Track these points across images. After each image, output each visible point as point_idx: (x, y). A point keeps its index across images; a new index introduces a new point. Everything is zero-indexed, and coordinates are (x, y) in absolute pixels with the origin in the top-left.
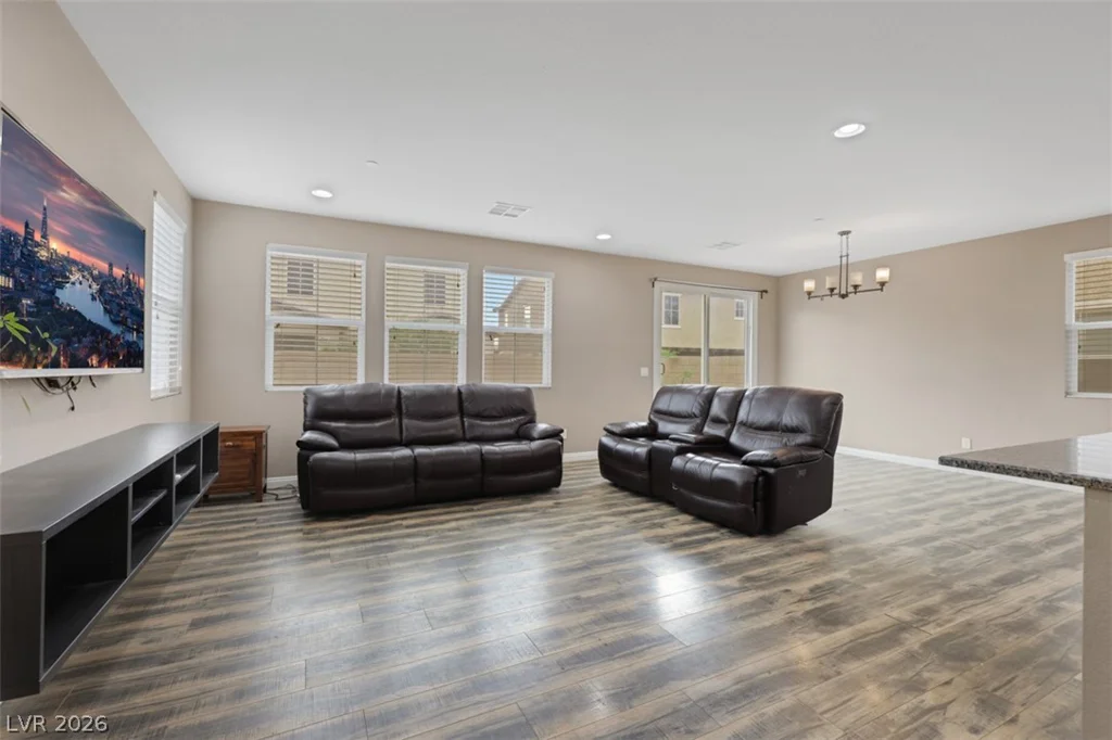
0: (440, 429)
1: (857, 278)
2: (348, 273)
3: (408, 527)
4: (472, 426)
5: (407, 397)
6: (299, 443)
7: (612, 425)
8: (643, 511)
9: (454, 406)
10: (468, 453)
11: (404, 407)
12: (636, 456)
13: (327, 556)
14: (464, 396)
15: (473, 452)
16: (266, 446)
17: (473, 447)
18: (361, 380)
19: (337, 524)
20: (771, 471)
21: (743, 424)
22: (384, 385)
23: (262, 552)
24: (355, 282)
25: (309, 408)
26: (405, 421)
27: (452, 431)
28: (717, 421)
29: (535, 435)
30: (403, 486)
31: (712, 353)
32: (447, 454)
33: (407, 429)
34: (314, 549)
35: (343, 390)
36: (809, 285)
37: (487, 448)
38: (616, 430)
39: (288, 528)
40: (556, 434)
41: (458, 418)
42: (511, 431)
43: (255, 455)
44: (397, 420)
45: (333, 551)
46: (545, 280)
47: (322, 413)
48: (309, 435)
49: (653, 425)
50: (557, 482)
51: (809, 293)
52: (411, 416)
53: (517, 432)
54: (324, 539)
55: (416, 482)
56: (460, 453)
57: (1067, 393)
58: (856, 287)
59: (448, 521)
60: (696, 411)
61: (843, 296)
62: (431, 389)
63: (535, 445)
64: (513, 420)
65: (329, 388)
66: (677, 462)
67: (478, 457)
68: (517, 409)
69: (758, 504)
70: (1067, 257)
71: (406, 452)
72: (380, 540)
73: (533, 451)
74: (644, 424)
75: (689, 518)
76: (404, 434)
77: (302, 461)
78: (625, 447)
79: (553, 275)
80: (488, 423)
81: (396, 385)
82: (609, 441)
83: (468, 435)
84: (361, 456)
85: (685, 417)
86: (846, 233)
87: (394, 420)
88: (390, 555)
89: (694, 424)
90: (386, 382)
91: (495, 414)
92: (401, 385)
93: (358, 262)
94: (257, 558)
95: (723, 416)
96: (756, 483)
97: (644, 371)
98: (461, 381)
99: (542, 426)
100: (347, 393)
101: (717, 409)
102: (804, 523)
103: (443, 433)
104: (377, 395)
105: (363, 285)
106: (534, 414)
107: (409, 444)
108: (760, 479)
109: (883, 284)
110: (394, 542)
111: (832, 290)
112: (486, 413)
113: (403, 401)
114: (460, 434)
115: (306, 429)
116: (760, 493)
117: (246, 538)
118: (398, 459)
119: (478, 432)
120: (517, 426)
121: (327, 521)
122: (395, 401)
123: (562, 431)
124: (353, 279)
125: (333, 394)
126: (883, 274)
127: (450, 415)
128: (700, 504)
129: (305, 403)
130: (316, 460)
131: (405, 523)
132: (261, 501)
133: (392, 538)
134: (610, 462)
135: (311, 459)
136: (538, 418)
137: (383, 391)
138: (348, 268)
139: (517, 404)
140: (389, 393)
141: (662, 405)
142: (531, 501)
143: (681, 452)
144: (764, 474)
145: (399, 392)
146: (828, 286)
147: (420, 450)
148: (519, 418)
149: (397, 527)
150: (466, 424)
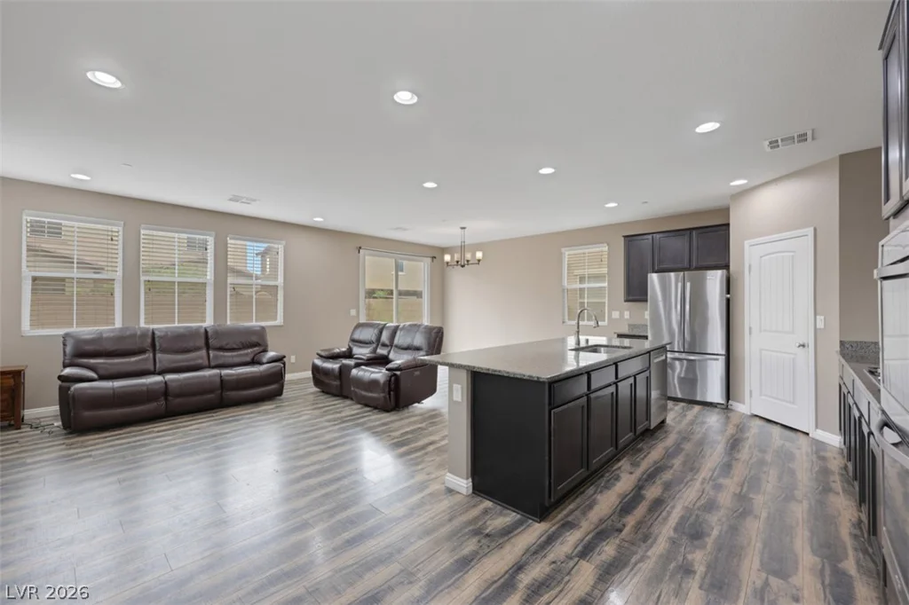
0: (187, 360)
1: (468, 256)
2: (106, 237)
3: (158, 432)
4: (216, 357)
5: (160, 337)
6: (60, 378)
7: (322, 350)
8: (334, 405)
9: (201, 342)
10: (210, 376)
11: (157, 344)
12: (333, 370)
13: (90, 456)
14: (210, 334)
15: (215, 375)
16: (24, 383)
17: (216, 371)
18: (118, 324)
19: (97, 436)
20: (398, 373)
21: (396, 346)
22: (140, 328)
23: (29, 461)
24: (112, 244)
25: (68, 349)
26: (159, 356)
27: (200, 361)
28: (384, 345)
29: (265, 360)
30: (155, 404)
31: (401, 293)
32: (193, 378)
33: (160, 361)
34: (77, 453)
35: (101, 333)
36: (447, 258)
37: (225, 372)
38: (323, 354)
39: (50, 444)
40: (280, 359)
41: (204, 352)
42: (248, 359)
43: (13, 390)
44: (151, 355)
45: (93, 453)
46: (280, 246)
47: (81, 352)
48: (68, 371)
49: (350, 350)
50: (279, 392)
51: (447, 263)
52: (164, 351)
53: (253, 359)
54: (86, 447)
55: (166, 399)
56: (204, 376)
57: (564, 322)
58: (468, 261)
59: (191, 425)
60: (374, 339)
61: (463, 266)
62: (182, 330)
63: (262, 368)
64: (249, 351)
65: (86, 331)
66: (354, 372)
67: (218, 380)
68: (254, 342)
69: (392, 393)
70: (563, 250)
71: (158, 378)
72: (135, 442)
73: (261, 372)
74: (344, 349)
75: (359, 406)
76: (158, 365)
77: (63, 392)
78: (329, 365)
79: (284, 242)
80: (229, 354)
81: (152, 326)
82: (318, 362)
83: (213, 364)
84: (118, 384)
85: (367, 343)
86: (464, 228)
87: (149, 355)
88: (144, 449)
89: (371, 348)
90: (142, 325)
91: (235, 346)
92: (155, 326)
93: (115, 229)
94: (25, 464)
95: (387, 342)
96: (390, 381)
97: (353, 312)
98: (209, 322)
99: (271, 354)
100: (105, 335)
101: (385, 337)
102: (419, 402)
103: (192, 363)
104: (133, 336)
105: (120, 247)
106: (267, 346)
107: (161, 373)
108: (393, 378)
109: (479, 261)
110: (146, 442)
111: (458, 262)
112: (228, 347)
113: (157, 340)
114: (206, 363)
115: (65, 366)
116: (393, 386)
117: (11, 454)
118: (151, 384)
119: (220, 362)
120: (252, 356)
121: (86, 435)
122: (149, 340)
123: (285, 357)
124: (110, 242)
125: (91, 336)
126: (479, 255)
127: (197, 349)
128: (364, 397)
129: (64, 345)
130: (75, 389)
131: (156, 429)
132: (20, 428)
133: (145, 440)
134: (319, 376)
135: (72, 389)
136: (269, 348)
137: (139, 333)
138: (106, 233)
139: (254, 339)
140: (144, 334)
141: (356, 336)
142: (259, 406)
143: (357, 365)
144: (395, 375)
145: (153, 333)
146: (456, 259)
147: (169, 377)
148: (255, 349)
149: (150, 433)
150: (211, 355)
